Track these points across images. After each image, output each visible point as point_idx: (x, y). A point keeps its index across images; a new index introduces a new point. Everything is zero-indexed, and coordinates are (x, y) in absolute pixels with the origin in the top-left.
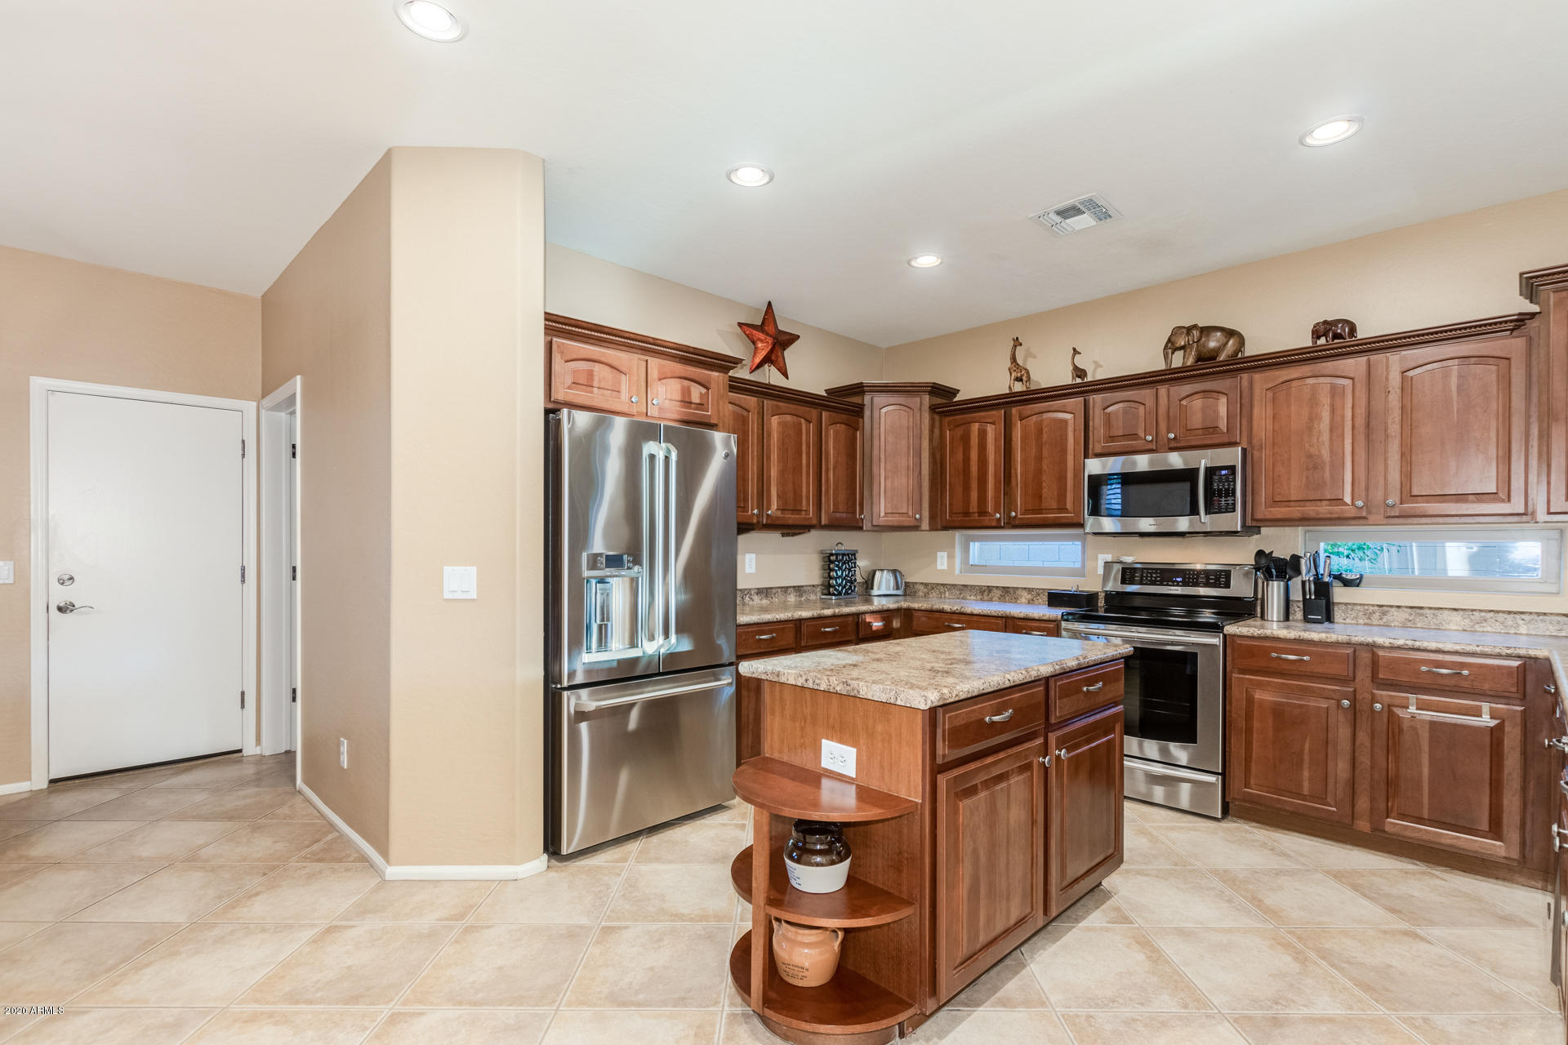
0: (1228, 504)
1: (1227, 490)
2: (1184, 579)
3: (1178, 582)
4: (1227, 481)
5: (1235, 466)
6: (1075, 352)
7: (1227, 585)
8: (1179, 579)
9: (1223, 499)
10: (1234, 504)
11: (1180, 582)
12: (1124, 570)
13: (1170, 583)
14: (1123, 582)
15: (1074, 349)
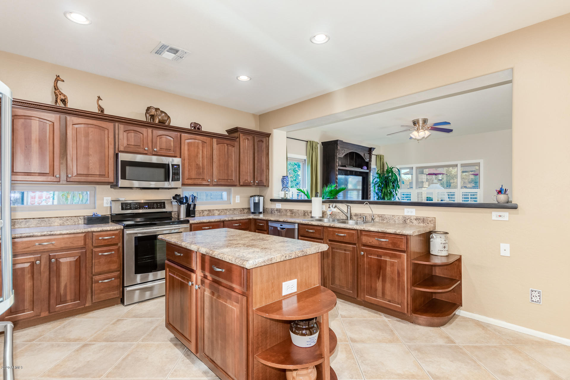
0: (177, 178)
1: (177, 173)
2: (148, 206)
3: (146, 208)
4: (177, 169)
5: (179, 165)
6: (99, 98)
7: (164, 207)
8: (146, 206)
9: (176, 176)
10: (179, 178)
11: (147, 207)
12: (122, 204)
13: (143, 208)
14: (122, 209)
15: (99, 97)
